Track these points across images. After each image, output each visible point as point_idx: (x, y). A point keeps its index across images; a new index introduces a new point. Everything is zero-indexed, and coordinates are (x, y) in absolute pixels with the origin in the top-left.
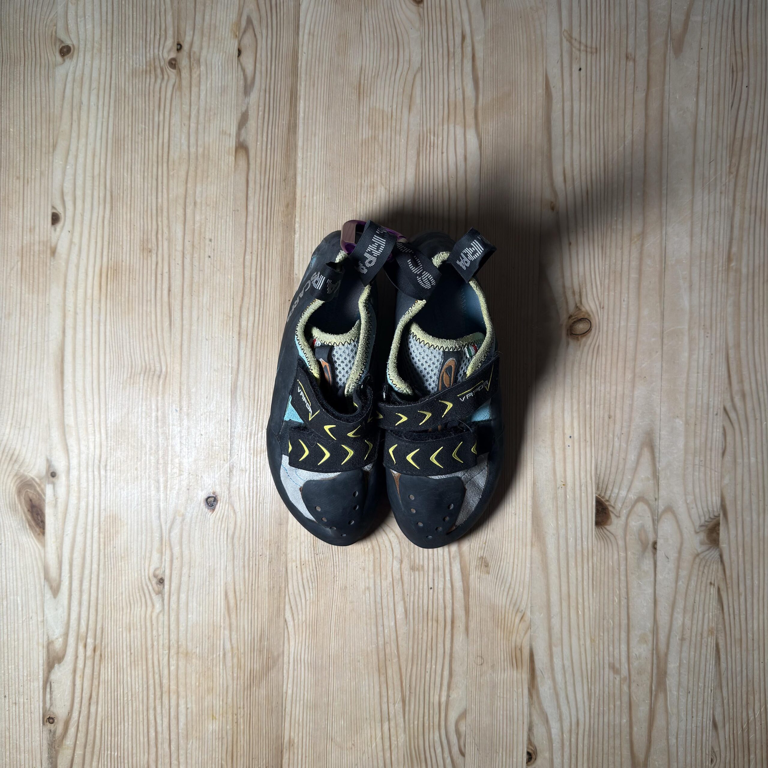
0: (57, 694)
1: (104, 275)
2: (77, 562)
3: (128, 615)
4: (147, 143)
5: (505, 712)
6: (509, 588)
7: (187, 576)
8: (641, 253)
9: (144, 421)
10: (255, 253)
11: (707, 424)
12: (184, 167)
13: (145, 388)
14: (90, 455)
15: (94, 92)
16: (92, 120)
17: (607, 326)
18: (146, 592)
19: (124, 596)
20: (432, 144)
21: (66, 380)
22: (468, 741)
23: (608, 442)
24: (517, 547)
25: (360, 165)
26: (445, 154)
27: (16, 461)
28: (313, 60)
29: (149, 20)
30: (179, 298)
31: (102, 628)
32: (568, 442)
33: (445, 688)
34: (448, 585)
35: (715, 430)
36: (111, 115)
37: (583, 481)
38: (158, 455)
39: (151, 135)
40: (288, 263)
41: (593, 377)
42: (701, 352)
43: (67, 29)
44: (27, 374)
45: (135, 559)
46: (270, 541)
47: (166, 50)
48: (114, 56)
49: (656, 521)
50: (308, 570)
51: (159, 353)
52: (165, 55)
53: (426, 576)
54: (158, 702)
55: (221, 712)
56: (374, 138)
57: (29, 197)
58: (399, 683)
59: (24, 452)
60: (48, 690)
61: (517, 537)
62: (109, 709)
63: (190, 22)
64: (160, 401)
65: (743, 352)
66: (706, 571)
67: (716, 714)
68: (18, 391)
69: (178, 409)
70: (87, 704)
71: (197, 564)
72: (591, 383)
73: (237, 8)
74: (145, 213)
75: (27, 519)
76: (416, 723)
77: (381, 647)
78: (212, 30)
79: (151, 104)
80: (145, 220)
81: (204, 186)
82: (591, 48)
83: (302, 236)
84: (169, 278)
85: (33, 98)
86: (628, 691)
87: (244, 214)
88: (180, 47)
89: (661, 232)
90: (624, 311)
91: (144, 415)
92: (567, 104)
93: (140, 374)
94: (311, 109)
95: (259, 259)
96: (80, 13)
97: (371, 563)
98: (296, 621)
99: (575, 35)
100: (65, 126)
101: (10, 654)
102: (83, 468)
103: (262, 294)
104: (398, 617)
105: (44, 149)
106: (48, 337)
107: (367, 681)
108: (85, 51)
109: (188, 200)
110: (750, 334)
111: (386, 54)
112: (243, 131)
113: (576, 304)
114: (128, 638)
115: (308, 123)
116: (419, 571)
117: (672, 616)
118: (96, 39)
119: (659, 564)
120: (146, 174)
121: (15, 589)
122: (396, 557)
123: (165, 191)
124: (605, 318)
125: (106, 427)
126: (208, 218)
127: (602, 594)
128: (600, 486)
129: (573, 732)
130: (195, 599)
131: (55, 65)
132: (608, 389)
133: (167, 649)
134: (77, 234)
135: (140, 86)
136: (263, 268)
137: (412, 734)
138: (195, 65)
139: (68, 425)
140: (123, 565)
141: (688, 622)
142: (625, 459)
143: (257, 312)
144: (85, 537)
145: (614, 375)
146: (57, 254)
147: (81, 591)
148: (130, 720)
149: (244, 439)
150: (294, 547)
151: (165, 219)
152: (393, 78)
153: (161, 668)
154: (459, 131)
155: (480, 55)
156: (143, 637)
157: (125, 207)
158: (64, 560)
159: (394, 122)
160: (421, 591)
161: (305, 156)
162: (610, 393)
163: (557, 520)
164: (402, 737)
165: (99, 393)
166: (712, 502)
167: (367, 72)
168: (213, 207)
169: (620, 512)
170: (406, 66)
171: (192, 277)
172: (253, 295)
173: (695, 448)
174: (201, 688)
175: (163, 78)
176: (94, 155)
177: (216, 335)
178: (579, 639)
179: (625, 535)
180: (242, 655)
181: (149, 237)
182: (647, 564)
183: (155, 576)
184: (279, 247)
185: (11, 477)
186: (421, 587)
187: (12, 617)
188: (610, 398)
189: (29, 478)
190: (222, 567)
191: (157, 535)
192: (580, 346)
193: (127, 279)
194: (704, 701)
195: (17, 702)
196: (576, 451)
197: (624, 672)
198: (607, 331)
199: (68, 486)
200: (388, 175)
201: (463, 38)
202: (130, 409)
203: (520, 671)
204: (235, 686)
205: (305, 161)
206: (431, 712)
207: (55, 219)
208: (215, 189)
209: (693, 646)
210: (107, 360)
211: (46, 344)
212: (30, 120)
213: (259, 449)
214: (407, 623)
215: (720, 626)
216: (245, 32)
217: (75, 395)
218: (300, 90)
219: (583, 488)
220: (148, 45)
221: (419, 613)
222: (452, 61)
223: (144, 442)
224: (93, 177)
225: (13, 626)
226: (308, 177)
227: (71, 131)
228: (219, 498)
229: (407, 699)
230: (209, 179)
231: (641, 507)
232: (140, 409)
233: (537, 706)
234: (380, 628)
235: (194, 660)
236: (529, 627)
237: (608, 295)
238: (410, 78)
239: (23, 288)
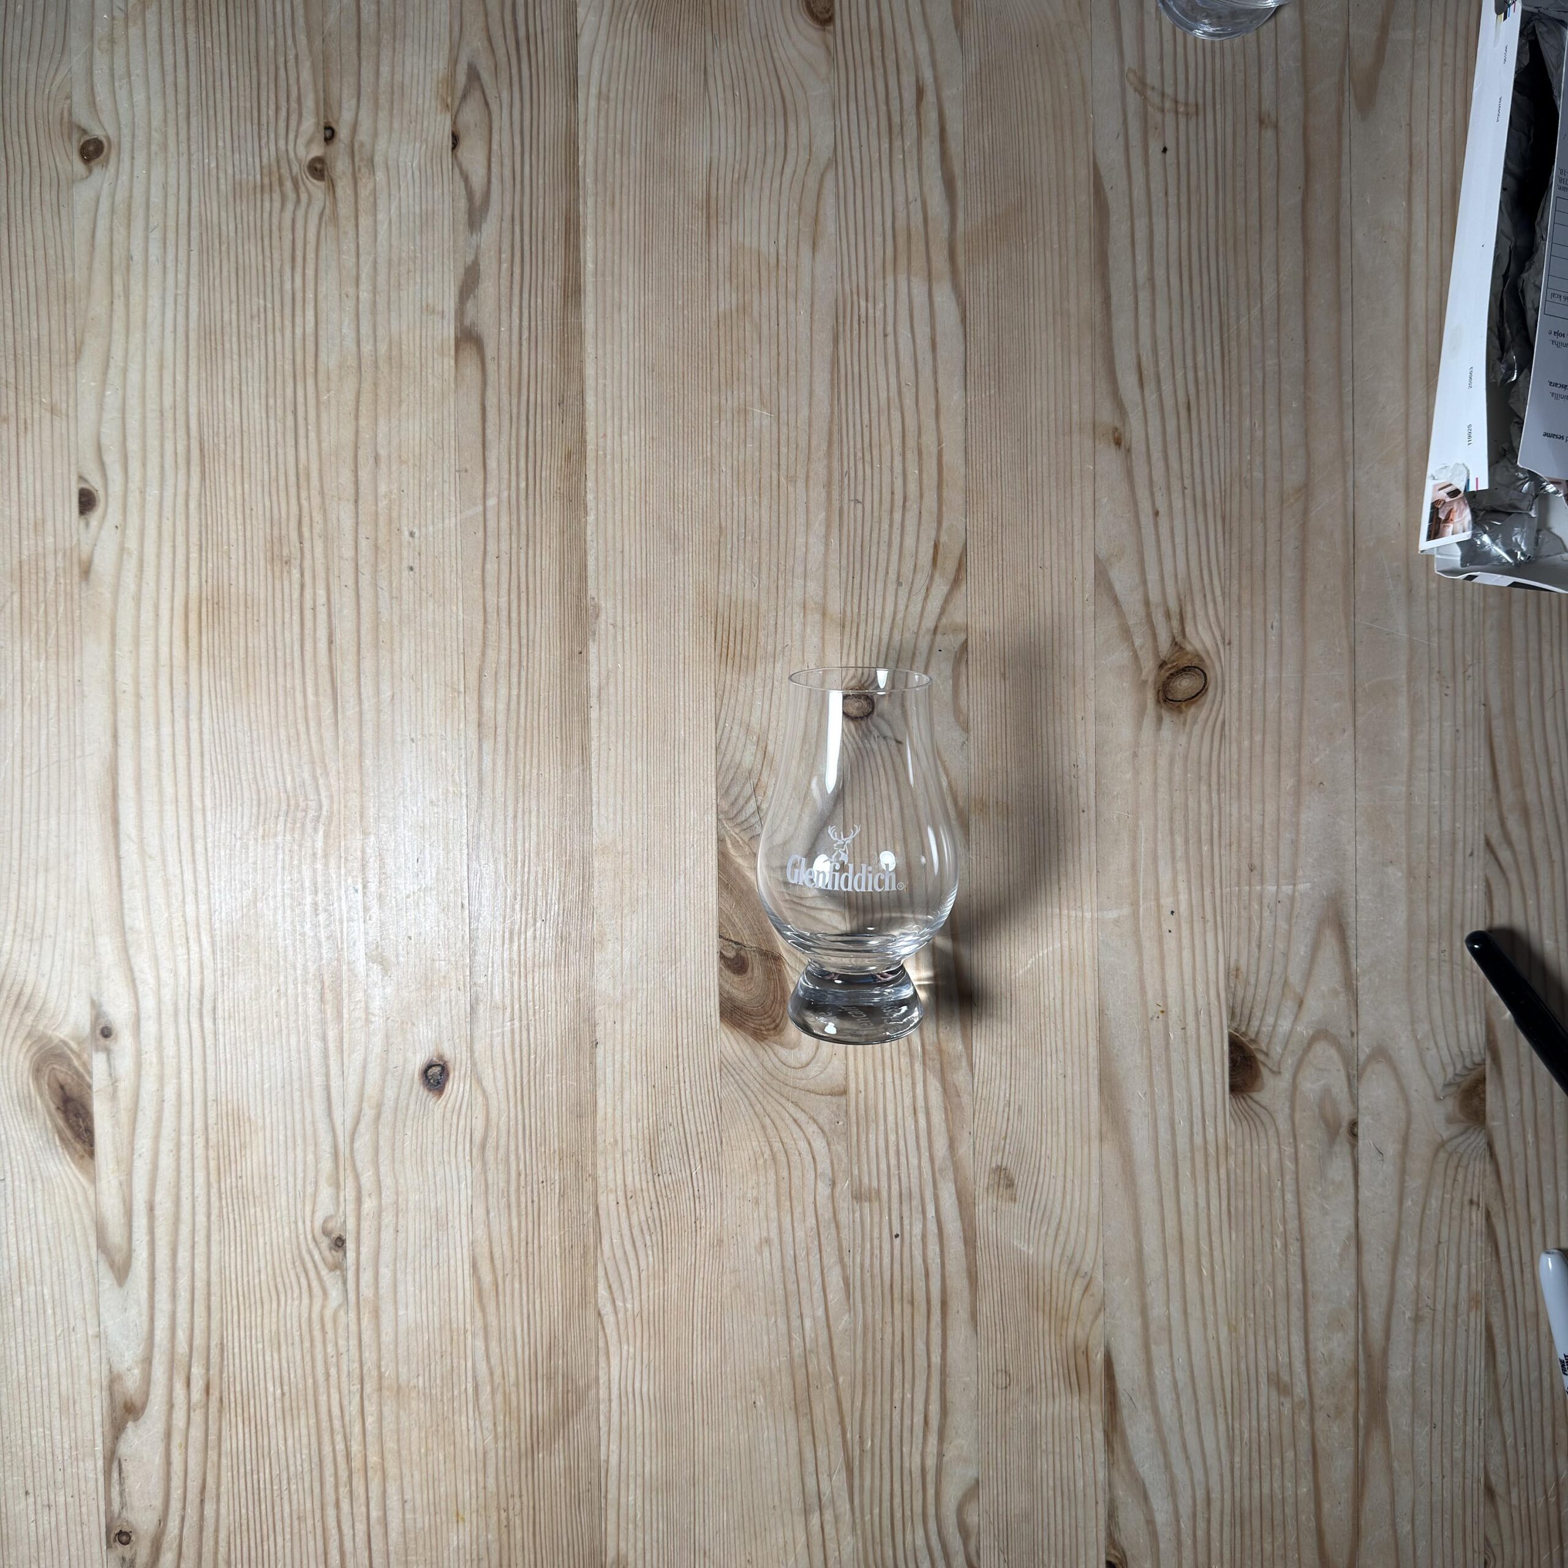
0: (134, 1483)
1: (193, 617)
2: (163, 1208)
3: (274, 1314)
4: (270, 337)
5: (1058, 1483)
6: (1058, 1229)
7: (391, 1230)
8: (1304, 526)
9: (288, 912)
10: (505, 558)
11: (1453, 875)
12: (350, 384)
13: (287, 846)
14: (181, 990)
15: (155, 235)
16: (154, 293)
17: (1240, 681)
18: (310, 1265)
19: (263, 1277)
20: (863, 319)
21: (122, 836)
22: (985, 1542)
23: (1250, 918)
24: (1070, 1144)
25: (716, 366)
26: (890, 338)
27: (27, 1008)
28: (610, 151)
29: (264, 80)
30: (351, 658)
31: (222, 1344)
32: (1169, 923)
33: (933, 1440)
34: (932, 1227)
35: (1468, 887)
36: (194, 281)
37: (1201, 1002)
38: (322, 982)
39: (278, 319)
40: (574, 576)
41: (1214, 787)
42: (1436, 726)
43: (93, 104)
44: (43, 827)
45: (284, 1198)
46: (561, 1150)
47: (301, 141)
48: (194, 157)
49: (1354, 1077)
50: (641, 1207)
51: (314, 770)
52: (301, 151)
53: (886, 1211)
54: (343, 1491)
55: (474, 1507)
56: (743, 309)
57: (30, 458)
58: (839, 1432)
59: (43, 990)
60: (115, 1475)
61: (1070, 1124)
62: (244, 1511)
63: (350, 80)
64: (320, 873)
65: (1521, 725)
66: (1460, 1177)
67: (1491, 1468)
68: (24, 862)
69: (360, 887)
70: (198, 1500)
71: (411, 1205)
72: (1210, 800)
73: (447, 46)
74: (274, 484)
75: (56, 1126)
76: (876, 1511)
77: (798, 1360)
78: (396, 97)
79: (276, 255)
80: (274, 498)
81: (395, 422)
82: (1186, 104)
83: (601, 518)
84: (329, 615)
85: (30, 252)
86: (1308, 1428)
87: (481, 477)
88: (330, 134)
89: (1345, 481)
90: (1273, 647)
91: (288, 901)
92: (1141, 224)
93: (277, 817)
94: (609, 254)
95: (514, 568)
96: (120, 69)
97: (772, 1188)
98: (621, 1315)
99: (1152, 79)
100: (98, 307)
101: (32, 1404)
102: (167, 1018)
103: (524, 641)
104: (830, 1297)
105: (56, 358)
106: (83, 750)
107: (772, 1432)
108: (132, 151)
109: (361, 453)
110: (1534, 686)
111: (761, 132)
112: (469, 305)
113: (1174, 638)
114: (276, 1362)
115: (604, 281)
116: (870, 1201)
117: (1394, 1270)
118: (156, 123)
119: (1363, 1167)
120: (271, 402)
121: (38, 1272)
122: (823, 1174)
123: (312, 435)
124: (1235, 666)
125: (212, 929)
126: (404, 487)
127: (1249, 1230)
128: (1238, 1011)
129: (1199, 1514)
130: (410, 1278)
131: (72, 181)
132: (1246, 811)
133: (357, 1381)
134: (132, 533)
135: (251, 218)
136: (523, 588)
137: (870, 1537)
138: (363, 170)
139: (131, 929)
140: (259, 1214)
141: (1426, 1282)
142: (1286, 955)
143: (515, 680)
144: (178, 1159)
145: (1257, 780)
146: (92, 576)
147: (174, 1269)
148: (288, 1530)
149: (499, 942)
150: (610, 1162)
151: (314, 493)
152: (776, 184)
153: (347, 1418)
154: (919, 290)
155: (955, 128)
156: (308, 1358)
157: (230, 473)
158: (135, 1207)
159: (782, 273)
160: (876, 1242)
161: (600, 352)
162: (1250, 819)
163: (1151, 1085)
164: (849, 1542)
165: (194, 861)
166: (1468, 1035)
167: (722, 173)
168: (414, 465)
169: (1279, 1063)
170: (804, 156)
171: (378, 613)
172: (505, 645)
173: (1429, 925)
174: (430, 1458)
175: (298, 201)
176: (161, 367)
177: (432, 731)
178: (1205, 1325)
179: (1292, 1109)
180: (514, 1389)
181: (284, 532)
182: (1339, 1168)
183: (326, 1232)
184: (555, 544)
185: (19, 1040)
186: (876, 1235)
187: (34, 1330)
188: (1251, 829)
189: (56, 1041)
190: (464, 1209)
191: (326, 1147)
192: (1184, 724)
193: (242, 619)
194: (1465, 1442)
195: (52, 1503)
196: (1186, 942)
197: (1300, 1390)
198: (1240, 692)
199: (138, 1054)
200: (774, 385)
201: (920, 93)
202: (260, 891)
203: (1085, 1396)
204: (501, 1452)
205: (601, 363)
206: (907, 1488)
207: (87, 501)
208: (417, 428)
209: (1438, 1331)
210: (208, 792)
211: (78, 762)
212: (24, 297)
213: (530, 964)
214: (851, 1309)
215: (1494, 1288)
216: (464, 97)
217: (144, 867)
218: (585, 214)
219: (1203, 1017)
220: (264, 133)
221: (873, 1287)
222: (897, 143)
223: (290, 957)
224: (162, 412)
225: (36, 1347)
226: (608, 395)
227: (111, 317)
228: (450, 1066)
229: (857, 1463)
230: (404, 407)
231: (1324, 1052)
232: (279, 890)
233: (1123, 1467)
234: (796, 1323)
235: (413, 1404)
236: (1102, 1307)
237: (1240, 616)
238: (812, 183)
239: (26, 648)
